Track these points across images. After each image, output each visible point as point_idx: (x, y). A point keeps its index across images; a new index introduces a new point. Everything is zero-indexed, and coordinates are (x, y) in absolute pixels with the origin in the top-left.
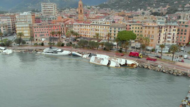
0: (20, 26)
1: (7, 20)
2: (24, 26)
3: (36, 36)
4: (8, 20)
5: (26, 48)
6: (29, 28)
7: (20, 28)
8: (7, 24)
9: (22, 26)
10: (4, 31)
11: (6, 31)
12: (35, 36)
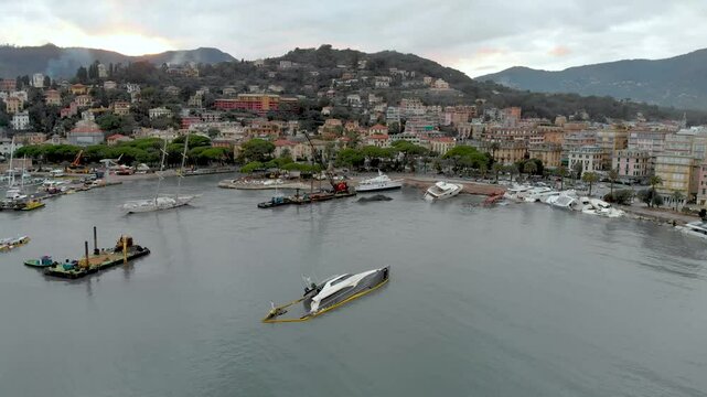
0: (666, 160)
1: (651, 143)
2: (677, 161)
3: (704, 193)
4: (657, 143)
5: (658, 214)
6: (688, 169)
7: (666, 167)
8: (650, 154)
9: (672, 160)
10: (636, 170)
11: (641, 170)
12: (700, 192)
